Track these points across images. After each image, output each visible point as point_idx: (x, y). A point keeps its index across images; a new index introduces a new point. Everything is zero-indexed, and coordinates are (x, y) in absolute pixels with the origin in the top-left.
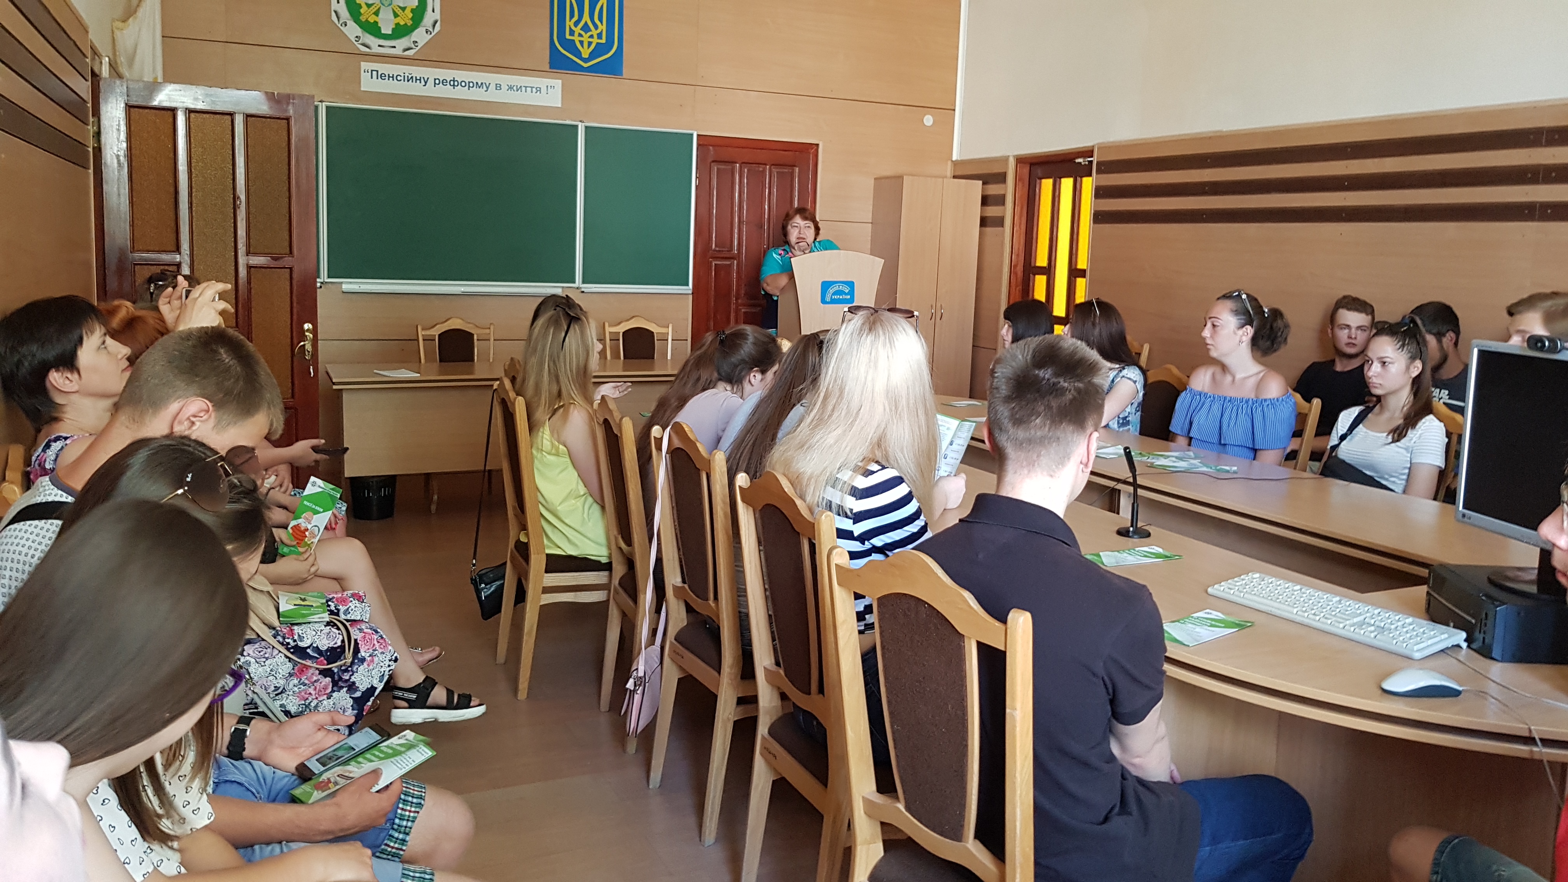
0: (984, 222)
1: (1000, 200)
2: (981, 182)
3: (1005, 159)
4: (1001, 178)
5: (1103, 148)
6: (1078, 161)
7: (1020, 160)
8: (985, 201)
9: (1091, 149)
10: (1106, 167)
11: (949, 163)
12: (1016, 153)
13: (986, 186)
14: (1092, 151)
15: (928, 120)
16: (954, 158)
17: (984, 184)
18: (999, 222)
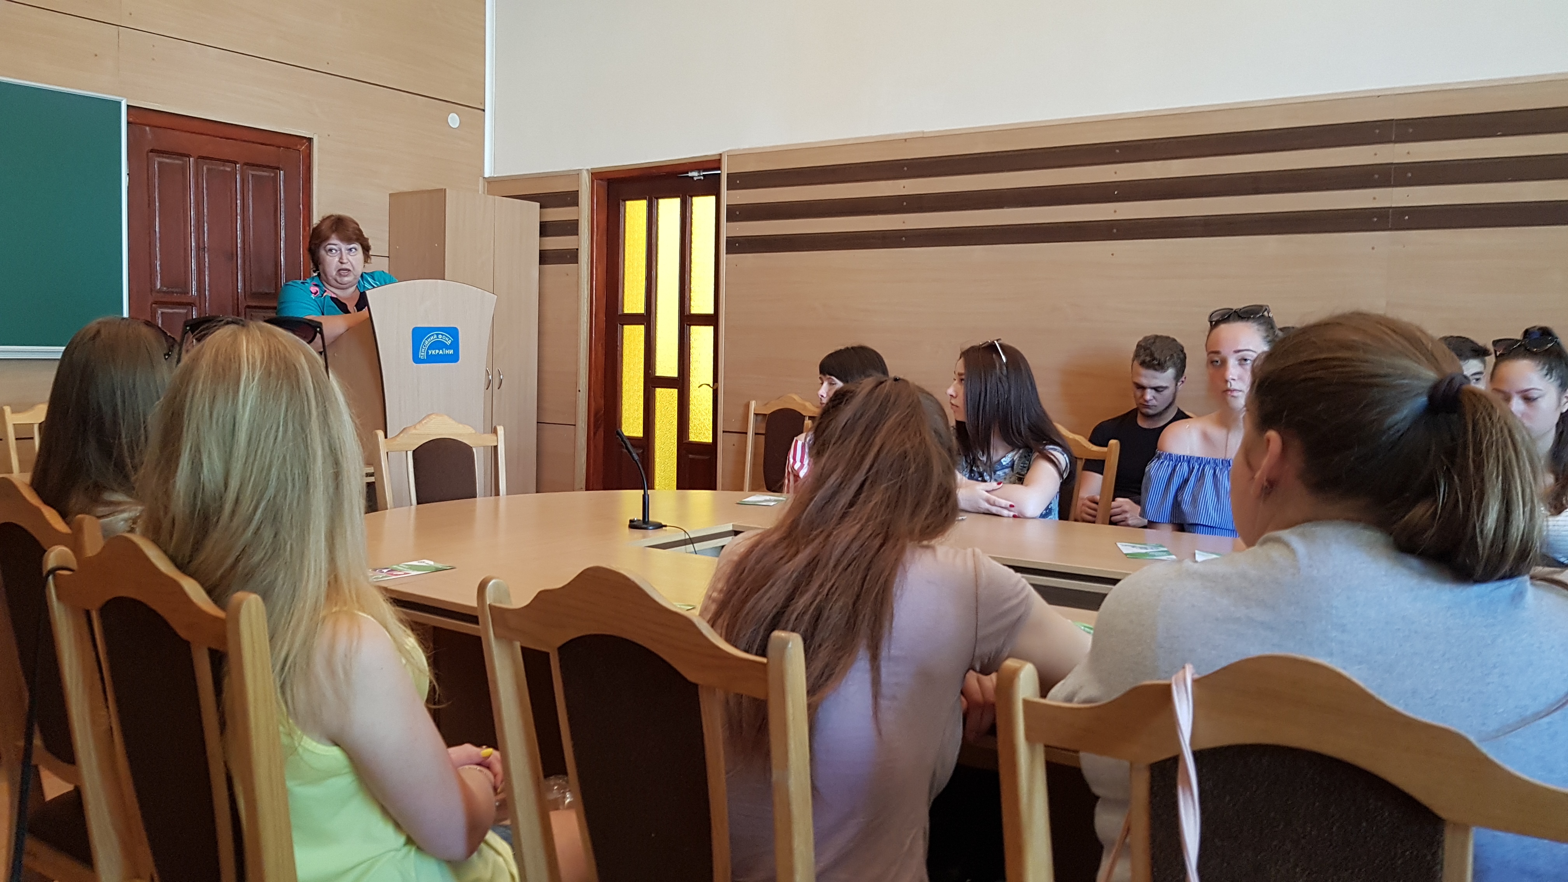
0: (545, 257)
1: (571, 228)
2: (538, 204)
3: (577, 174)
4: (570, 199)
5: (733, 156)
6: (690, 174)
7: (597, 176)
8: (545, 229)
9: (718, 158)
10: (739, 181)
11: (481, 178)
12: (589, 168)
13: (544, 210)
14: (719, 161)
15: (454, 120)
16: (486, 175)
17: (541, 207)
18: (572, 256)
